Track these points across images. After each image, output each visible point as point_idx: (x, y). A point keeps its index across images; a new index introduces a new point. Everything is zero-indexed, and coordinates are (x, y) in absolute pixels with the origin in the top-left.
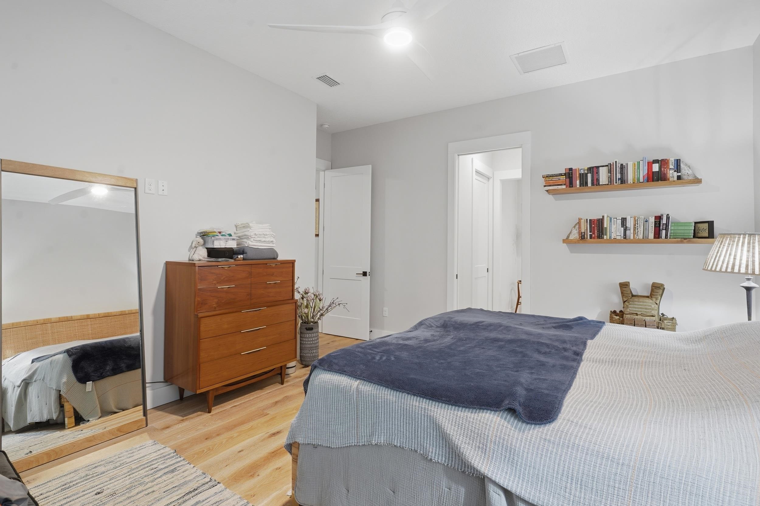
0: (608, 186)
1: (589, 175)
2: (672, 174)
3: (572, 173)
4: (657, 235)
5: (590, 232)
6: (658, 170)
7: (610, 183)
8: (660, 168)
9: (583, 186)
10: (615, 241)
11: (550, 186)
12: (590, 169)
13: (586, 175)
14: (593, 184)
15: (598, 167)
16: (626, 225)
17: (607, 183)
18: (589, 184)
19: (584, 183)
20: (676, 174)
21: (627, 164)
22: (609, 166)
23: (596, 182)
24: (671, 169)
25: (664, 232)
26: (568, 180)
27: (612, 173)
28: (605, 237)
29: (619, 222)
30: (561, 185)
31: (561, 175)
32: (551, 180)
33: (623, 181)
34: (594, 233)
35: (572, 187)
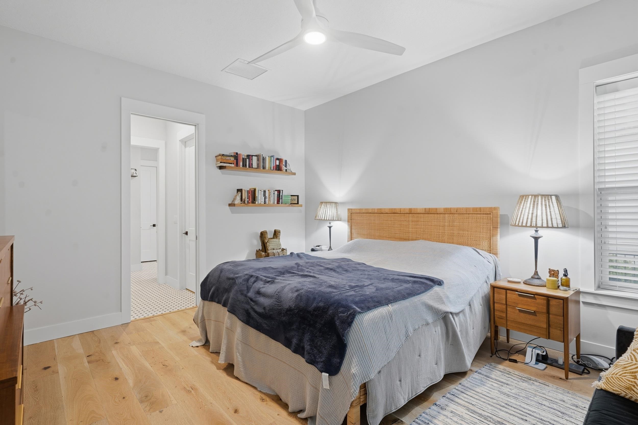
0: (257, 169)
1: (247, 160)
2: (284, 168)
3: (238, 156)
4: (278, 202)
5: (248, 199)
6: (278, 164)
7: (258, 168)
8: (280, 163)
9: (244, 167)
10: (260, 205)
11: (224, 163)
12: (248, 156)
13: (246, 159)
14: (249, 167)
15: (252, 156)
16: (265, 195)
17: (256, 167)
18: (248, 167)
19: (244, 165)
20: (285, 168)
21: (266, 157)
22: (258, 156)
23: (251, 166)
24: (284, 165)
25: (281, 200)
26: (235, 161)
27: (260, 161)
28: (257, 203)
29: (263, 193)
30: (231, 164)
31: (232, 156)
32: (225, 158)
33: (264, 168)
34: (249, 200)
35: (238, 166)
